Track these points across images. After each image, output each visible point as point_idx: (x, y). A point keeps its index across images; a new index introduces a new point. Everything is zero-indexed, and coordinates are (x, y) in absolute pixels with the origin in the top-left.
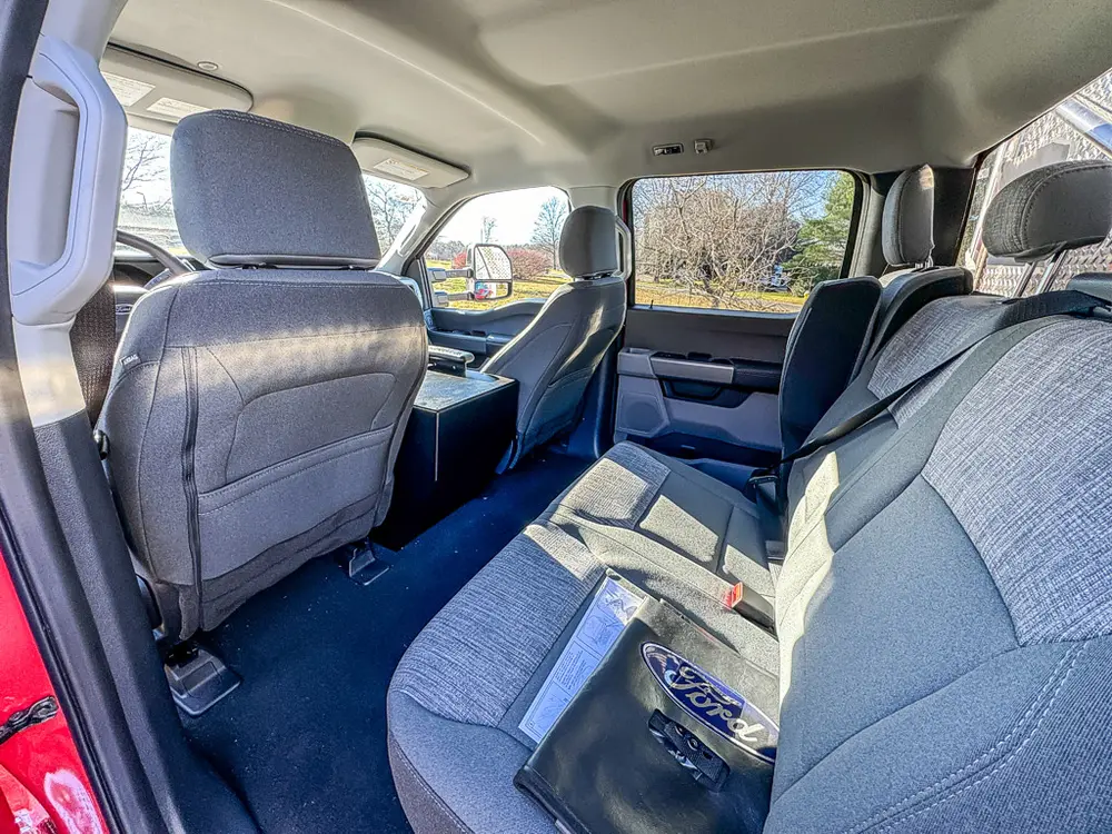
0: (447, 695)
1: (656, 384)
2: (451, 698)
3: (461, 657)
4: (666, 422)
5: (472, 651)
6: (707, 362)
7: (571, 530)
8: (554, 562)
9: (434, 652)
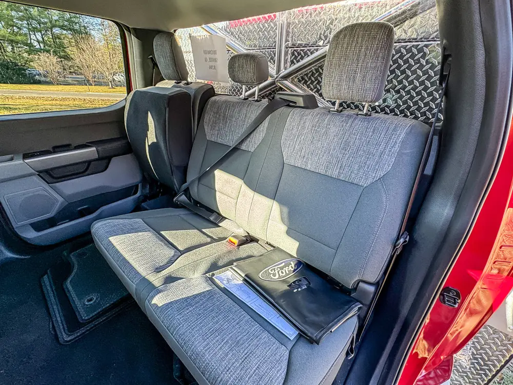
0: (277, 372)
1: (36, 179)
2: (279, 371)
3: (254, 362)
4: (61, 199)
5: (251, 355)
6: (71, 150)
7: (170, 279)
8: (195, 296)
9: (249, 378)
